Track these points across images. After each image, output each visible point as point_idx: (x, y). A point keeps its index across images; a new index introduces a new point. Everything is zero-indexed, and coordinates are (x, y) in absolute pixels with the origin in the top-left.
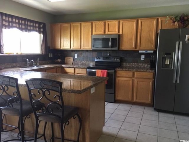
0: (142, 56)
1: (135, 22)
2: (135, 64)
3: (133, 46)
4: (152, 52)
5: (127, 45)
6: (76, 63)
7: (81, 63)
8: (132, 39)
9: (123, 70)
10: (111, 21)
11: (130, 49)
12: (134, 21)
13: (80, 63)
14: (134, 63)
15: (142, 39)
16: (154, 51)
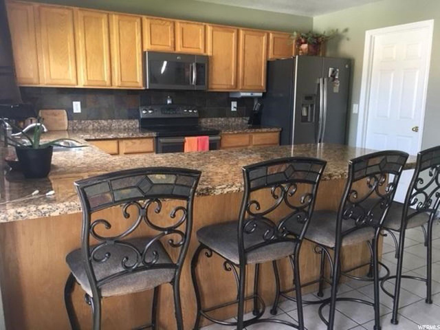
0: (232, 103)
1: (234, 34)
2: (223, 119)
3: (233, 84)
4: (261, 94)
5: (221, 80)
6: (80, 127)
7: (96, 125)
8: (229, 68)
9: (234, 134)
10: (188, 23)
11: (228, 89)
12: (233, 32)
13: (91, 126)
14: (220, 119)
15: (246, 69)
16: (264, 93)
